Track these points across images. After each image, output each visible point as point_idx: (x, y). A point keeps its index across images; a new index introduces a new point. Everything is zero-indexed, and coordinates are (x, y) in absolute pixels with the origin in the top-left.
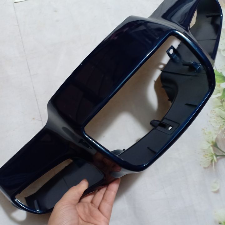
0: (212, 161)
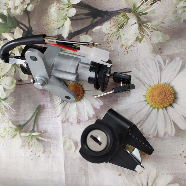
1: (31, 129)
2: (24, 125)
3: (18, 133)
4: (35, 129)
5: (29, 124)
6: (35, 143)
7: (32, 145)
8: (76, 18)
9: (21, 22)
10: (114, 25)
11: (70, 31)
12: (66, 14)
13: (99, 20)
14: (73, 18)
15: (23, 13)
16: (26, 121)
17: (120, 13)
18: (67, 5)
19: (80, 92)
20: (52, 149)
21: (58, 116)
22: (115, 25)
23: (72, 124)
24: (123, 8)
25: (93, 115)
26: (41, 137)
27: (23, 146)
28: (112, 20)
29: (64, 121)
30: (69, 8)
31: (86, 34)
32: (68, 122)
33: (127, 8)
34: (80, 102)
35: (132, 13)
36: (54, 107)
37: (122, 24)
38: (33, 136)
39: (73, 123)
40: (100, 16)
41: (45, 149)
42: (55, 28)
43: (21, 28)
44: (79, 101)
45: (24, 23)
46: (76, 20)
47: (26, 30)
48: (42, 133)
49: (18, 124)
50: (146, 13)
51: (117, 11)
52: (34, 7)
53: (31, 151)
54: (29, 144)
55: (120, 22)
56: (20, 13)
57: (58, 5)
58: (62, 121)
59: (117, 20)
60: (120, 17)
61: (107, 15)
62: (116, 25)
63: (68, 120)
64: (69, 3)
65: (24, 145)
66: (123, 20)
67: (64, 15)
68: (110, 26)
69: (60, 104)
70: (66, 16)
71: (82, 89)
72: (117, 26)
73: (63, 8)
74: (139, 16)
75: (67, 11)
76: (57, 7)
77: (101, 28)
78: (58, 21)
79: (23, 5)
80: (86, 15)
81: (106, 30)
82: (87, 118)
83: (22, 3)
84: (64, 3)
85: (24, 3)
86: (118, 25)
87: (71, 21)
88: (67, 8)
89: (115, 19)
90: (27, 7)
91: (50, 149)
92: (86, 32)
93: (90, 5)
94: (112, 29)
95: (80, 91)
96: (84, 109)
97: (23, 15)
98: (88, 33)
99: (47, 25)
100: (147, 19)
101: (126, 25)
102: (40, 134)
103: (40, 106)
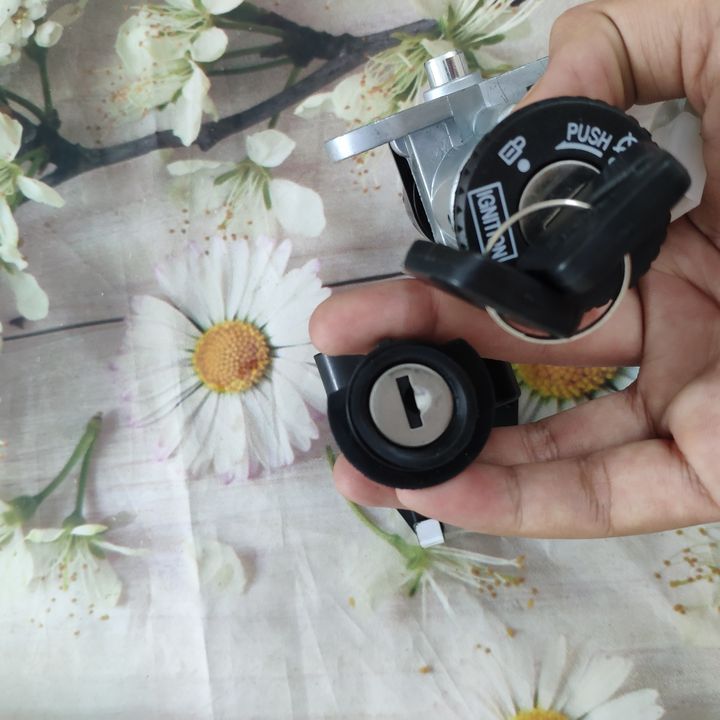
0: (98, 553)
1: (68, 511)
2: (40, 498)
3: (17, 529)
4: (85, 511)
5: (57, 492)
6: (85, 566)
7: (75, 574)
8: (229, 68)
9: (12, 90)
10: (376, 89)
11: (205, 115)
12: (188, 52)
13: (320, 70)
14: (215, 68)
15: (22, 59)
16: (47, 483)
17: (396, 43)
18: (189, 16)
19: (254, 354)
20: (155, 586)
21: (172, 455)
22: (381, 86)
23: (228, 483)
24: (409, 22)
25: (313, 442)
26: (111, 540)
27: (41, 582)
28: (367, 69)
29: (194, 472)
30: (200, 28)
31: (272, 125)
32: (215, 477)
33: (424, 21)
34: (257, 392)
35: (444, 39)
36: (157, 421)
37: (407, 82)
38: (75, 539)
39: (234, 477)
40: (321, 55)
41: (125, 587)
42: (146, 109)
43: (14, 115)
44: (252, 388)
45: (26, 95)
46: (227, 72)
47: (35, 120)
48: (113, 527)
49: (16, 494)
50: (498, 39)
51: (387, 33)
52: (64, 32)
53: (74, 600)
54: (64, 572)
55: (398, 74)
56: (9, 56)
57: (157, 18)
58: (189, 472)
59: (388, 68)
60: (398, 58)
61: (349, 51)
62: (385, 88)
63: (211, 466)
64: (197, 10)
65: (43, 578)
66: (410, 66)
67: (181, 54)
68: (360, 90)
69: (178, 405)
70: (190, 62)
71: (264, 343)
72: (389, 90)
73: (173, 30)
74: (471, 50)
75: (192, 40)
76: (152, 26)
77: (327, 103)
78: (159, 81)
79: (19, 26)
80: (266, 52)
81: (347, 107)
82: (288, 456)
83: (15, 18)
84: (178, 10)
85: (21, 17)
86: (395, 86)
87: (207, 80)
88: (193, 27)
89: (379, 64)
90: (35, 32)
91: (148, 587)
92: (268, 120)
93: (279, 13)
94: (370, 102)
95: (257, 350)
96: (275, 420)
97: (22, 62)
98: (279, 123)
99: (114, 96)
100: (503, 59)
101: (422, 85)
102: (104, 528)
103: (98, 418)
